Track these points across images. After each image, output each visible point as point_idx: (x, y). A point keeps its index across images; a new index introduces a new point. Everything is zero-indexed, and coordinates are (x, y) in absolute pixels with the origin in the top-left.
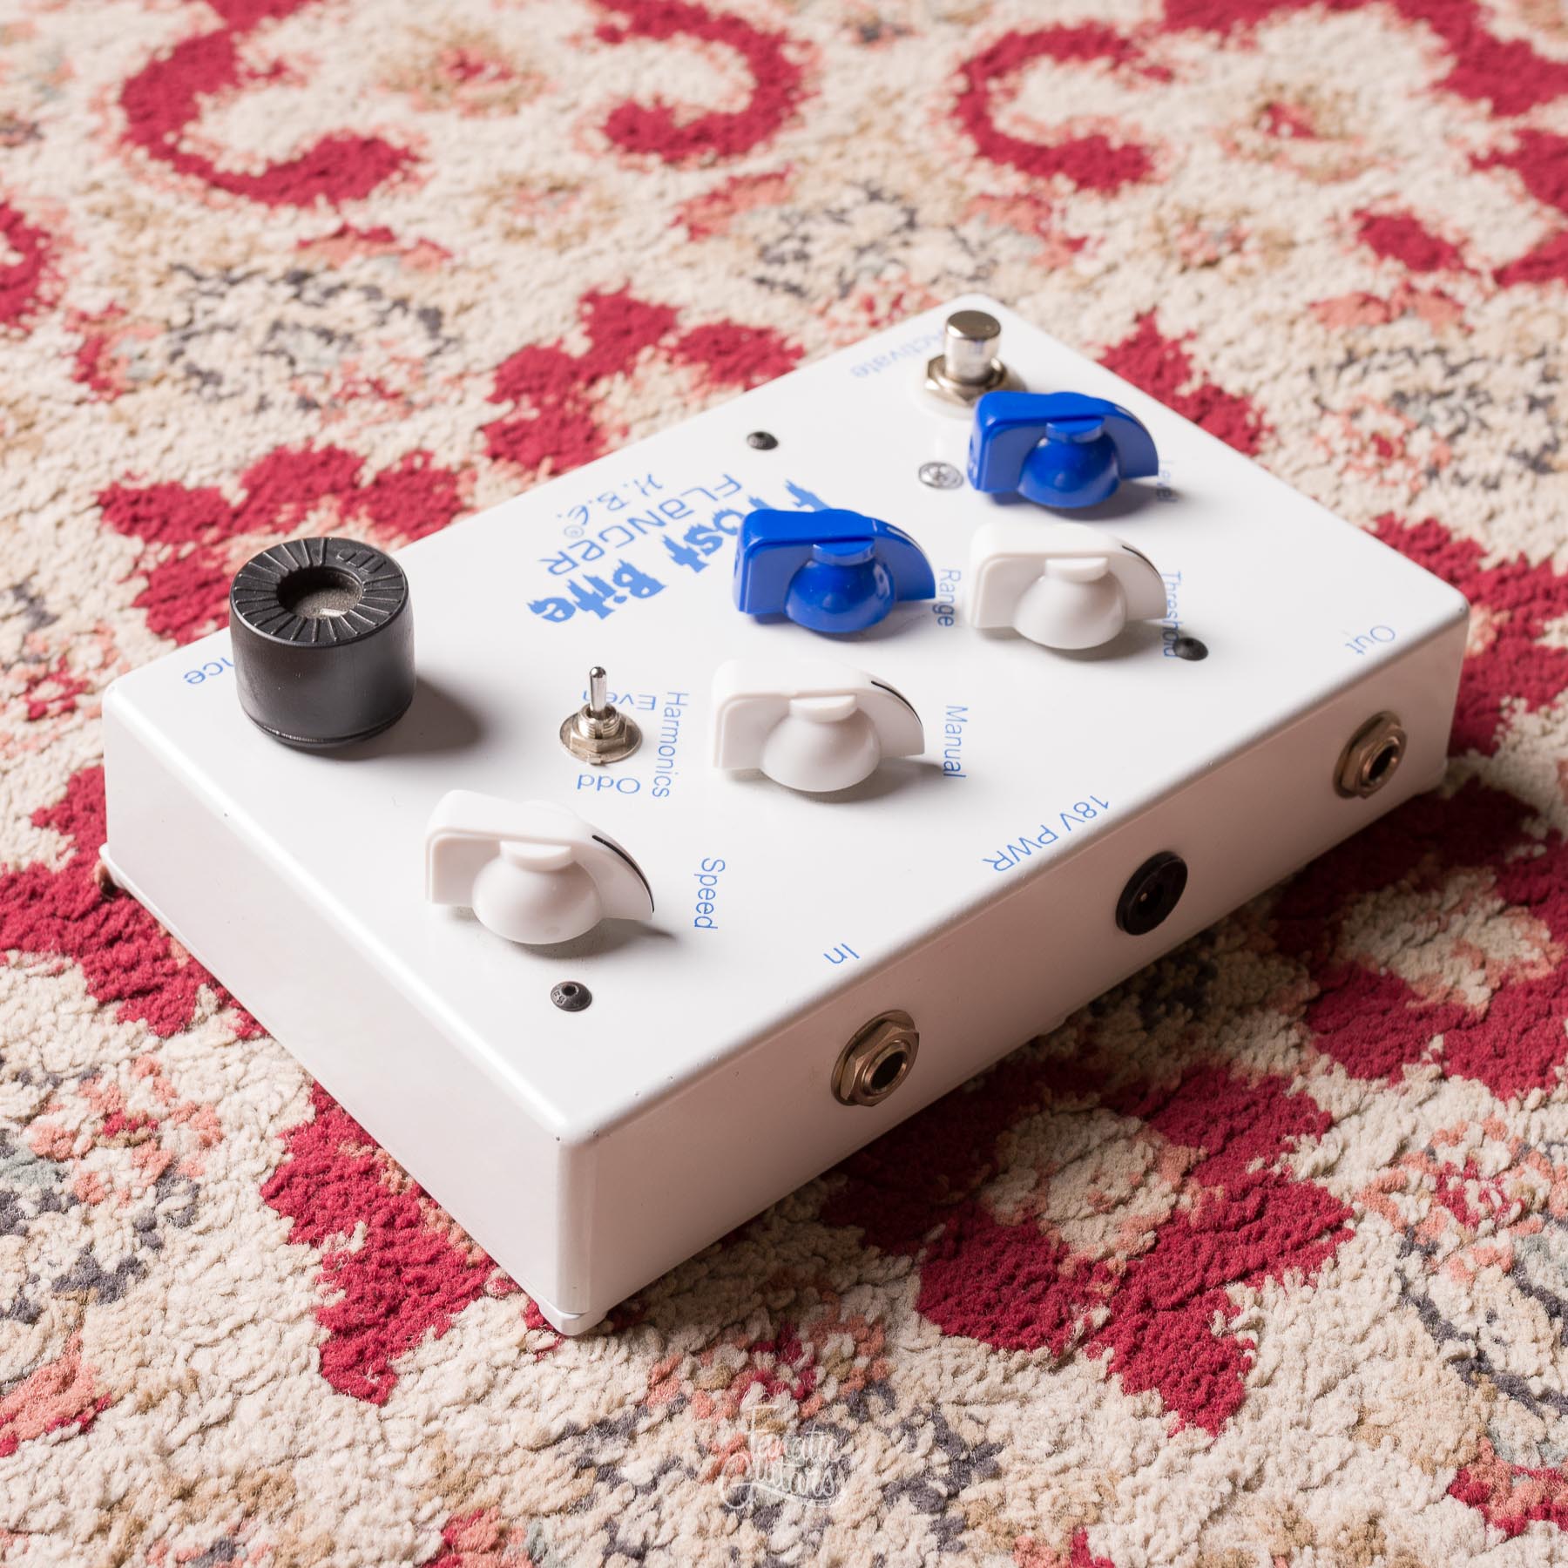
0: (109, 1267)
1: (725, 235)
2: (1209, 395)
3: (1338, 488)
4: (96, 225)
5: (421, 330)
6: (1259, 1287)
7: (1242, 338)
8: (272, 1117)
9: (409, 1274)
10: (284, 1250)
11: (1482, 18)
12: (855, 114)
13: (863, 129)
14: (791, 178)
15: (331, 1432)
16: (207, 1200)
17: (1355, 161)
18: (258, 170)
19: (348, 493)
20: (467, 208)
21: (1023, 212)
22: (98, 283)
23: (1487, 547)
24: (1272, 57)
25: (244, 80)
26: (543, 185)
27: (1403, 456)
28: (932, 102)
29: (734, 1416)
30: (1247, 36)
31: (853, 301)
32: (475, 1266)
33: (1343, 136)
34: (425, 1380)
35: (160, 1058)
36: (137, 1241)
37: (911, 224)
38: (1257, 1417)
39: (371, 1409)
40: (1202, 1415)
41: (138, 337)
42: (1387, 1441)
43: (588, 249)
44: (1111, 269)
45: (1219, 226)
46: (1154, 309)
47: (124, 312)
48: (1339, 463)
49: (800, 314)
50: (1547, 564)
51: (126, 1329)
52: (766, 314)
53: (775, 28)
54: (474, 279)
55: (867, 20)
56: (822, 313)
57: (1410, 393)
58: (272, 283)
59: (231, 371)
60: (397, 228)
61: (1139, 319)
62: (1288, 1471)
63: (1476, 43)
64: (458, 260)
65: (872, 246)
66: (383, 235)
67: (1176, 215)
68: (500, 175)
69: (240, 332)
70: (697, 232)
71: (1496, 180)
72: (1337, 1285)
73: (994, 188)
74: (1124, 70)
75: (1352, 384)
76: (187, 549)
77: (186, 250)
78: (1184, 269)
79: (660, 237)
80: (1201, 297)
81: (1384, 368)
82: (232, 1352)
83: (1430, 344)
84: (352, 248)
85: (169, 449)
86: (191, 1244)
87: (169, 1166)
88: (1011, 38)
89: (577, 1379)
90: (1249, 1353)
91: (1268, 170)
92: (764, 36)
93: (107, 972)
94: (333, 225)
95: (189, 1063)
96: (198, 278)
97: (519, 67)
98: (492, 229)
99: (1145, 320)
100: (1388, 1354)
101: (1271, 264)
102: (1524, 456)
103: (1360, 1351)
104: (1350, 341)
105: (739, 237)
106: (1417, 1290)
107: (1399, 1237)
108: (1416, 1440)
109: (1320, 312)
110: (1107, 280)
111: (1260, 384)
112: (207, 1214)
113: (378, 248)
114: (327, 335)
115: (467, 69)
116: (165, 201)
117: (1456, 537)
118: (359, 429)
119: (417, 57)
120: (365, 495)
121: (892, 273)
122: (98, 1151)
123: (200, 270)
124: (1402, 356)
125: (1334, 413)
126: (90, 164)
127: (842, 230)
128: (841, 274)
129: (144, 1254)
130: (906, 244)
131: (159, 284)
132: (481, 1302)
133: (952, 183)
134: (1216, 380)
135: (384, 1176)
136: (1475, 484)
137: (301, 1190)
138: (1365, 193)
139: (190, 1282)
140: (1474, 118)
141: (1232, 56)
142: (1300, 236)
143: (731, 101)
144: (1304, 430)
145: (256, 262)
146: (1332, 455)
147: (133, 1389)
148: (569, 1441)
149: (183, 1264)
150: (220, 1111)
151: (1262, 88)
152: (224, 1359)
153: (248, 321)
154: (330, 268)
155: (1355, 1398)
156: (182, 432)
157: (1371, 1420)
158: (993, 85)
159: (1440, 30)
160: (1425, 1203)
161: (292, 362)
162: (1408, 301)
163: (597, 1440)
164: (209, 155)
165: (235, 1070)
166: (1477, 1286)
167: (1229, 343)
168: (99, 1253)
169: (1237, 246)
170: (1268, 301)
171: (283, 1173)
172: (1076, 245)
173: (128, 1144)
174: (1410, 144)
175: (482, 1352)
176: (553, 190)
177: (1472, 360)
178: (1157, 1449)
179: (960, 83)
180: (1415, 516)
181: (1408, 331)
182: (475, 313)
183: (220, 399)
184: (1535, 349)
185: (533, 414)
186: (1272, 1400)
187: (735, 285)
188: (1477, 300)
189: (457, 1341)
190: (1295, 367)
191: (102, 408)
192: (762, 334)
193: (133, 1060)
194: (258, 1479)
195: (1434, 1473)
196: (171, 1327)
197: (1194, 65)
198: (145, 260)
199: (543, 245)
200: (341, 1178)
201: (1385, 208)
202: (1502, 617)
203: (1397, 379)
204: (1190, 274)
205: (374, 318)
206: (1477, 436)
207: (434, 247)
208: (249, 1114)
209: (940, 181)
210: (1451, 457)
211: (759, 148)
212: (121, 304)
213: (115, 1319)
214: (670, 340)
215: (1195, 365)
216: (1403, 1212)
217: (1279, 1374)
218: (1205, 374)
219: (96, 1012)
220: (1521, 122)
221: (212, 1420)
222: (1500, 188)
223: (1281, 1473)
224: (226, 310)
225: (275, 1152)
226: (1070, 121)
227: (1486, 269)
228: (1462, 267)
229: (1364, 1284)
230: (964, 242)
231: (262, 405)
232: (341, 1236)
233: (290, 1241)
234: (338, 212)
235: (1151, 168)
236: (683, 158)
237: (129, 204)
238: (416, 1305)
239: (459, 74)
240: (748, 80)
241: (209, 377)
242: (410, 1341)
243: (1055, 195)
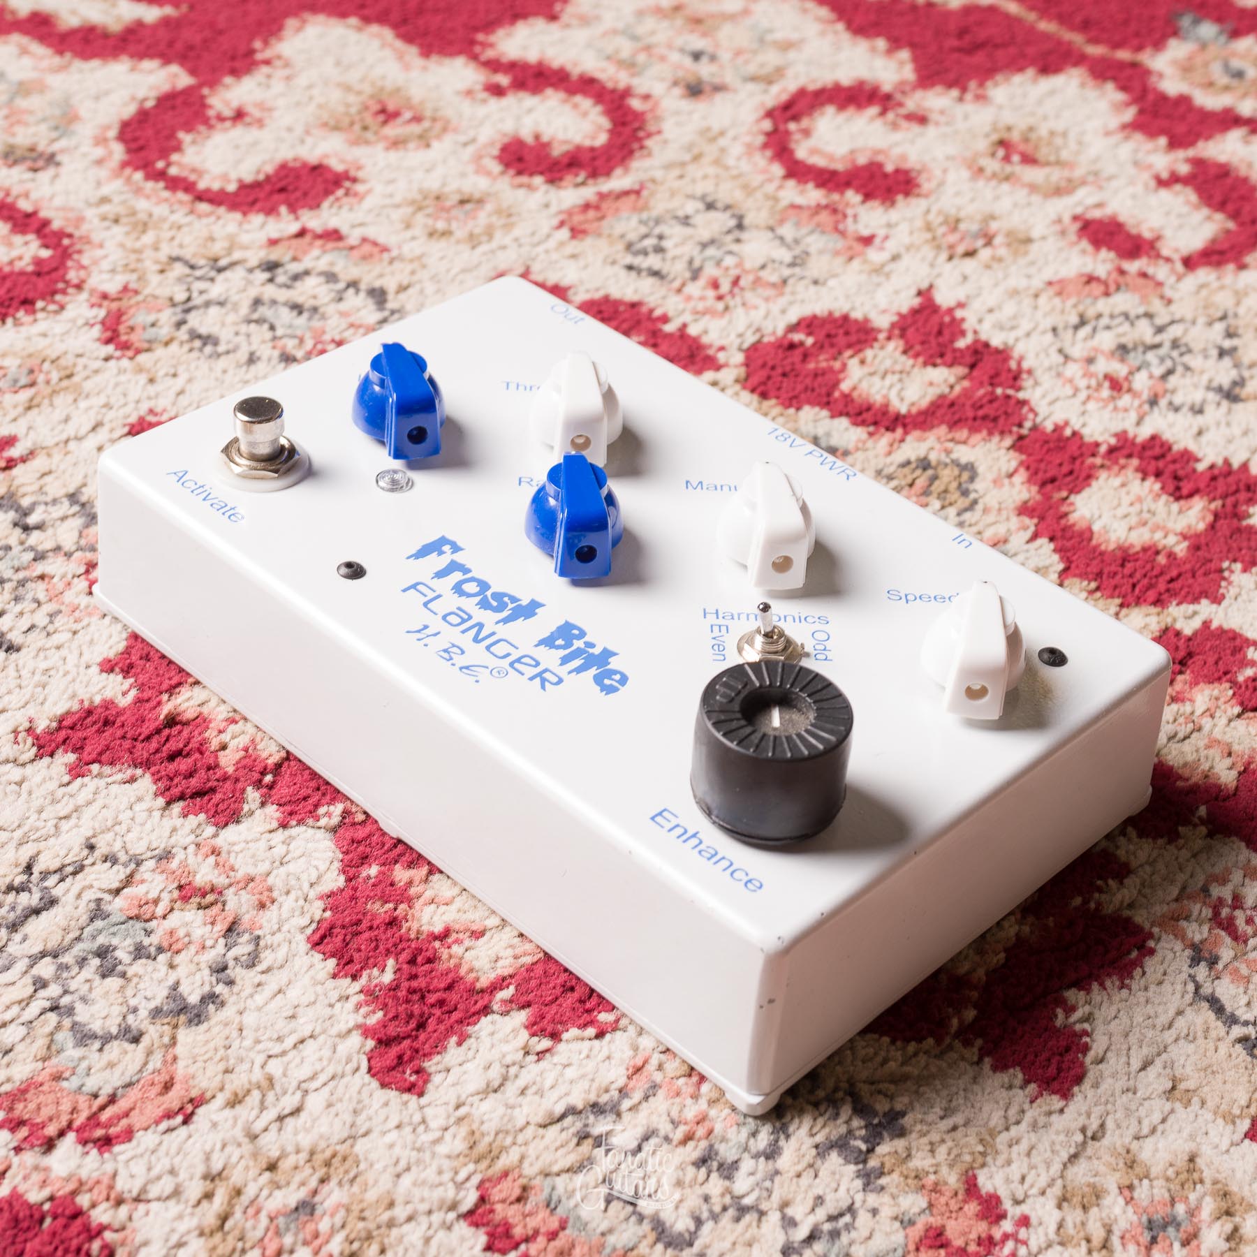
0: (194, 999)
1: (599, 235)
2: (979, 347)
3: (1083, 413)
4: (108, 228)
5: (370, 304)
6: (1088, 991)
7: (1000, 307)
8: (312, 885)
9: (432, 998)
10: (331, 983)
11: (1153, 79)
12: (689, 147)
13: (697, 158)
14: (645, 193)
15: (382, 1117)
16: (266, 947)
17: (1070, 180)
18: (232, 187)
20: (396, 215)
21: (824, 217)
22: (113, 271)
23: (1200, 455)
24: (1000, 107)
25: (213, 122)
26: (455, 198)
27: (1129, 390)
28: (748, 139)
29: (695, 1097)
30: (980, 92)
31: (702, 282)
32: (482, 991)
33: (1059, 163)
34: (452, 1077)
35: (221, 841)
36: (214, 979)
37: (740, 226)
38: (1096, 1085)
39: (412, 1099)
40: (1055, 1085)
41: (149, 311)
42: (1196, 1100)
43: (494, 244)
44: (895, 258)
45: (974, 227)
46: (931, 287)
47: (136, 292)
48: (1083, 395)
49: (663, 291)
50: (1245, 466)
51: (212, 1045)
52: (636, 291)
53: (622, 85)
54: (409, 268)
55: (691, 79)
56: (679, 291)
57: (1130, 345)
58: (251, 271)
59: (225, 335)
60: (344, 230)
61: (920, 293)
62: (1124, 1125)
63: (1151, 97)
64: (395, 253)
65: (712, 242)
66: (333, 236)
67: (941, 219)
68: (421, 191)
69: (229, 306)
70: (576, 233)
71: (1177, 194)
72: (1146, 989)
73: (799, 200)
74: (890, 116)
75: (1085, 339)
77: (181, 246)
78: (951, 258)
79: (548, 236)
80: (965, 278)
81: (1108, 328)
82: (298, 1060)
83: (1141, 310)
84: (311, 244)
85: (181, 393)
86: (256, 981)
87: (234, 923)
88: (802, 93)
89: (570, 1073)
90: (1086, 1039)
91: (1005, 187)
92: (613, 91)
93: (171, 779)
94: (294, 227)
95: (243, 845)
96: (192, 267)
97: (428, 113)
98: (418, 231)
99: (925, 294)
100: (1189, 1037)
101: (1016, 254)
102: (1219, 389)
103: (1169, 1036)
104: (1081, 308)
105: (610, 236)
106: (1206, 990)
107: (1188, 952)
108: (1217, 1100)
109: (1056, 288)
110: (892, 266)
111: (1017, 340)
112: (267, 958)
113: (330, 245)
114: (297, 308)
115: (387, 115)
116: (161, 210)
117: (1176, 448)
119: (348, 105)
121: (729, 261)
122: (176, 913)
123: (193, 261)
124: (1121, 319)
125: (1075, 361)
126: (99, 184)
127: (688, 231)
128: (691, 262)
129: (220, 989)
130: (738, 241)
131: (162, 271)
132: (489, 1017)
133: (768, 197)
134: (983, 337)
135: (405, 926)
136: (1185, 409)
137: (340, 937)
138: (1079, 203)
139: (259, 1009)
140: (1155, 150)
141: (969, 107)
142: (1035, 234)
143: (593, 138)
144: (1053, 373)
145: (237, 255)
146: (1076, 390)
147: (222, 1089)
148: (569, 1119)
149: (252, 996)
150: (270, 880)
151: (995, 129)
152: (292, 1065)
153: (235, 298)
154: (295, 259)
155: (1168, 1071)
156: (190, 380)
157: (1182, 1086)
158: (792, 126)
159: (1123, 88)
160: (1206, 928)
161: (272, 328)
162: (1121, 280)
163: (592, 1118)
164: (192, 177)
165: (280, 850)
166: (1251, 986)
167: (991, 311)
168: (184, 989)
169: (989, 242)
170: (1016, 280)
171: (325, 925)
172: (867, 241)
173: (200, 907)
174: (1110, 169)
175: (496, 1054)
176: (463, 202)
177: (1172, 322)
178: (1023, 1111)
179: (767, 125)
180: (1143, 433)
181: (1123, 301)
182: (410, 291)
183: (219, 355)
184: (1219, 314)
186: (1106, 1073)
187: (610, 271)
188: (1173, 279)
189: (474, 1047)
190: (1041, 328)
191: (125, 363)
192: (634, 305)
193: (198, 845)
194: (328, 1154)
195: (1234, 1123)
196: (247, 1043)
197: (942, 112)
198: (149, 253)
199: (458, 242)
200: (371, 928)
201: (1096, 214)
202: (1217, 504)
203: (1119, 335)
204: (956, 261)
205: (333, 295)
206: (1183, 376)
207: (375, 244)
208: (293, 882)
209: (759, 195)
210: (1166, 391)
211: (618, 171)
212: (132, 286)
213: (201, 1038)
215: (965, 326)
216: (1190, 935)
217: (1109, 1054)
218: (975, 332)
219: (164, 809)
220: (1191, 153)
221: (287, 1111)
222: (1181, 199)
223: (1118, 1126)
224: (216, 291)
225: (317, 910)
226: (852, 152)
227: (1176, 257)
228: (1158, 256)
229: (1167, 987)
230: (782, 239)
231: (252, 359)
232: (375, 972)
233: (334, 976)
234: (297, 218)
235: (918, 186)
236: (561, 179)
237: (133, 213)
238: (440, 1021)
239: (381, 118)
240: (606, 123)
241: (208, 340)
242: (438, 1047)
243: (847, 204)
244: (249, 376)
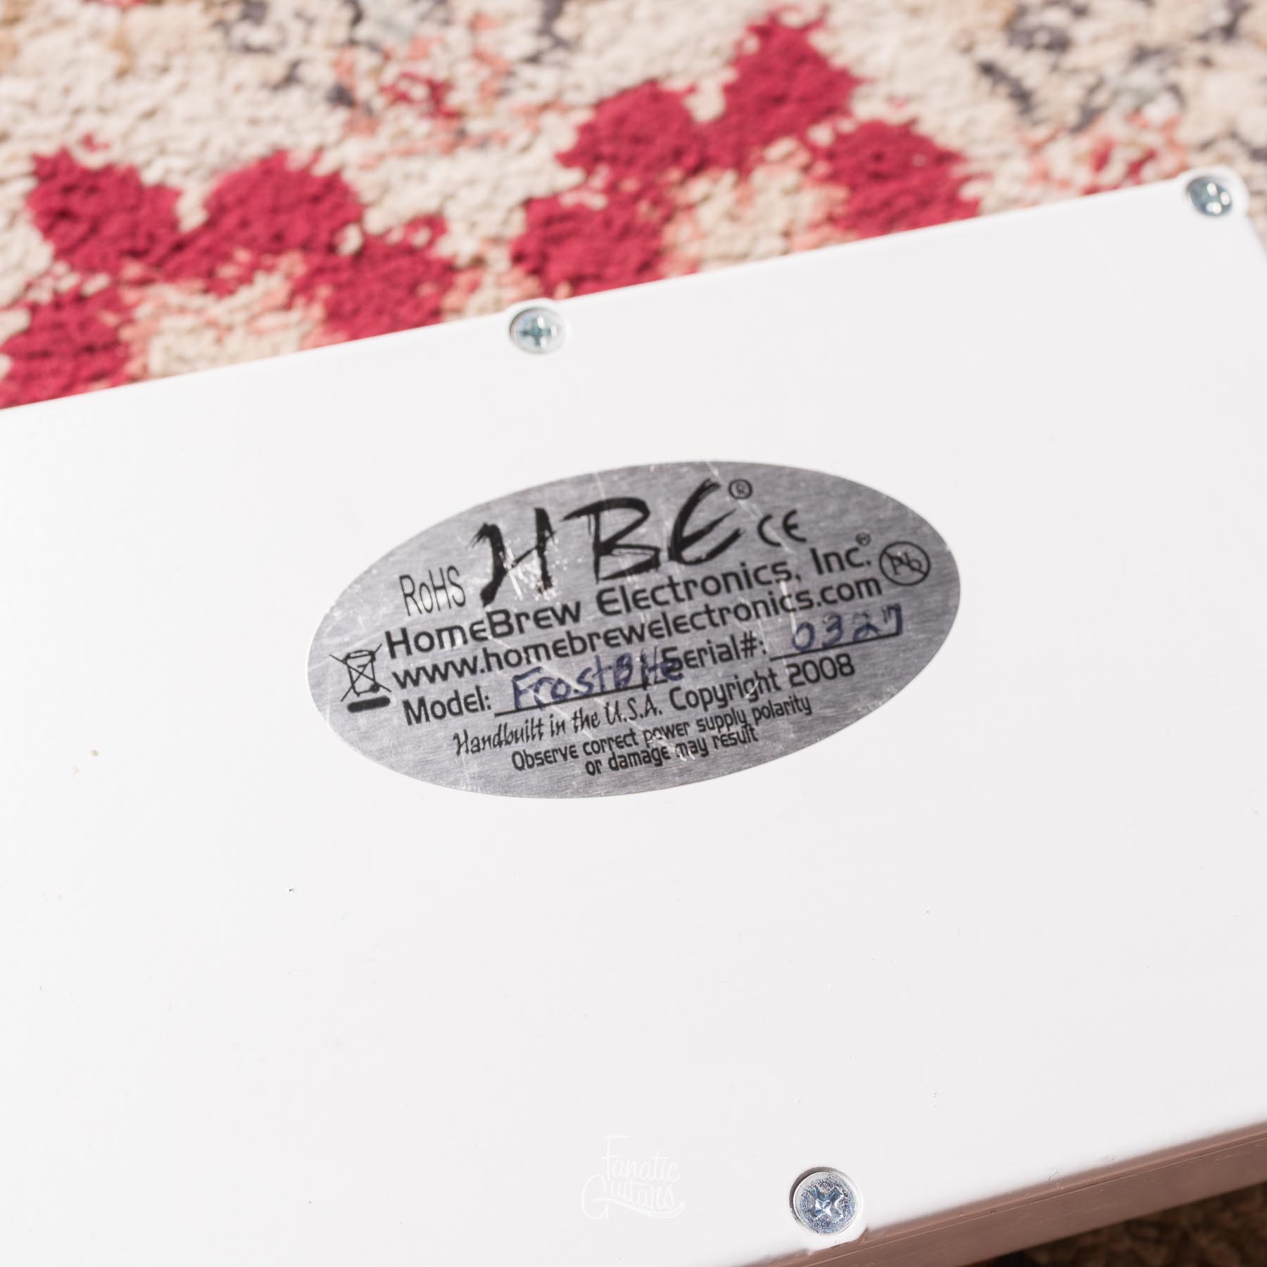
5: (533, 17)
19: (317, 259)
31: (1085, 143)
37: (1229, 31)
49: (1009, 142)
56: (1036, 149)
59: (283, 5)
65: (1160, 51)
76: (97, 283)
85: (149, 114)
118: (381, 157)
120: (336, 269)
128: (1094, 90)
130: (1206, 62)
156: (182, 88)
183: (248, 49)
185: (597, 202)
187: (951, 65)
192: (945, 158)
214: (822, 135)
231: (290, 79)
241: (257, 6)
244: (266, 112)
